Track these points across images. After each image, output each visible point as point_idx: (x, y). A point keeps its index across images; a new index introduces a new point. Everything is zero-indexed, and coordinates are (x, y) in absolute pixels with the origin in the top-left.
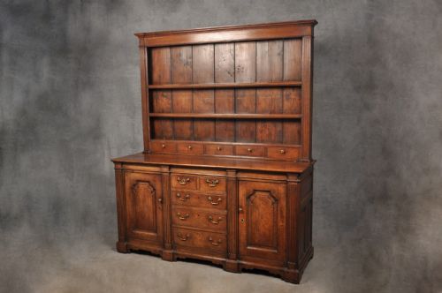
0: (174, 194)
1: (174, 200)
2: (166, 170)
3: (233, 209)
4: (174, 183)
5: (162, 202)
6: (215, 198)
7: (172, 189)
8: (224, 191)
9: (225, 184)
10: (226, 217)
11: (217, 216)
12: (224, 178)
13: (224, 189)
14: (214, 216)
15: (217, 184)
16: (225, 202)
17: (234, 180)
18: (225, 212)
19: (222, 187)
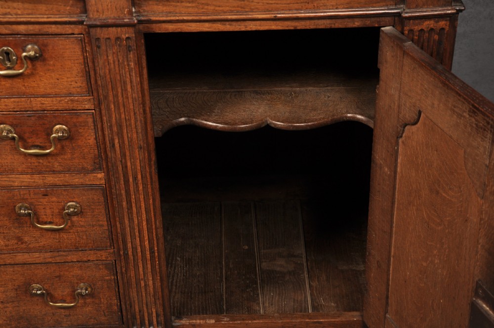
6: (35, 128)
8: (78, 93)
9: (82, 61)
10: (102, 199)
11: (54, 199)
12: (70, 32)
13: (79, 84)
14: (44, 201)
15: (38, 64)
16: (92, 141)
17: (124, 37)
18: (100, 179)
19: (69, 76)
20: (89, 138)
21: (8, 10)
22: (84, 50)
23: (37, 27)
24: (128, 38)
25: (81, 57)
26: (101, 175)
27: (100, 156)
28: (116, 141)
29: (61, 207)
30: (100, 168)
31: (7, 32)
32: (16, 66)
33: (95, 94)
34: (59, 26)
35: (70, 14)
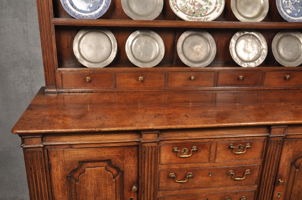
0: (162, 174)
1: (163, 183)
2: (150, 137)
3: (270, 182)
4: (165, 156)
5: (137, 191)
6: (240, 171)
7: (161, 167)
8: (258, 159)
9: (262, 148)
10: (254, 195)
11: (239, 195)
12: (262, 139)
13: (259, 156)
14: (235, 196)
15: (248, 150)
16: (257, 175)
17: (279, 140)
18: (256, 188)
19: (256, 153)
20: (256, 174)
21: (246, 133)
22: (264, 145)
23: (252, 138)
24: (280, 140)
25: (262, 147)
26: (256, 186)
27: (258, 179)
28: (266, 175)
29: (240, 198)
30: (257, 184)
31: (243, 139)
32: (242, 151)
33: (263, 159)
34: (259, 137)
35: (264, 133)
